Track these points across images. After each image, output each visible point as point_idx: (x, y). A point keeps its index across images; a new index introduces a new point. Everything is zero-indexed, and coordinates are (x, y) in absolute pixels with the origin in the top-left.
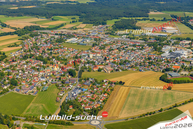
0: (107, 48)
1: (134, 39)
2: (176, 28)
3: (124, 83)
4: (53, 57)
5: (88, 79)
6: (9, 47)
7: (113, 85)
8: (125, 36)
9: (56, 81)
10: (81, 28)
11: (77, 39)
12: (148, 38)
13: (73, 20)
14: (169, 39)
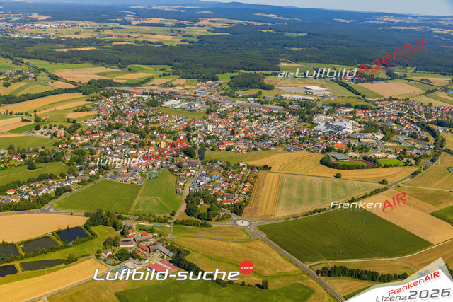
0: (230, 117)
1: (266, 103)
2: (325, 89)
3: (270, 168)
4: (153, 129)
5: (216, 162)
6: (76, 111)
7: (256, 170)
8: (252, 99)
9: (166, 163)
10: (180, 85)
11: (180, 101)
12: (288, 103)
13: (163, 72)
14: (319, 105)
